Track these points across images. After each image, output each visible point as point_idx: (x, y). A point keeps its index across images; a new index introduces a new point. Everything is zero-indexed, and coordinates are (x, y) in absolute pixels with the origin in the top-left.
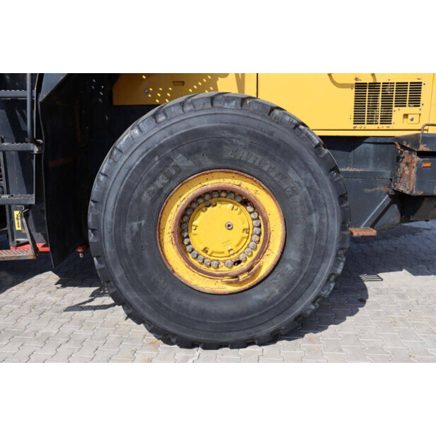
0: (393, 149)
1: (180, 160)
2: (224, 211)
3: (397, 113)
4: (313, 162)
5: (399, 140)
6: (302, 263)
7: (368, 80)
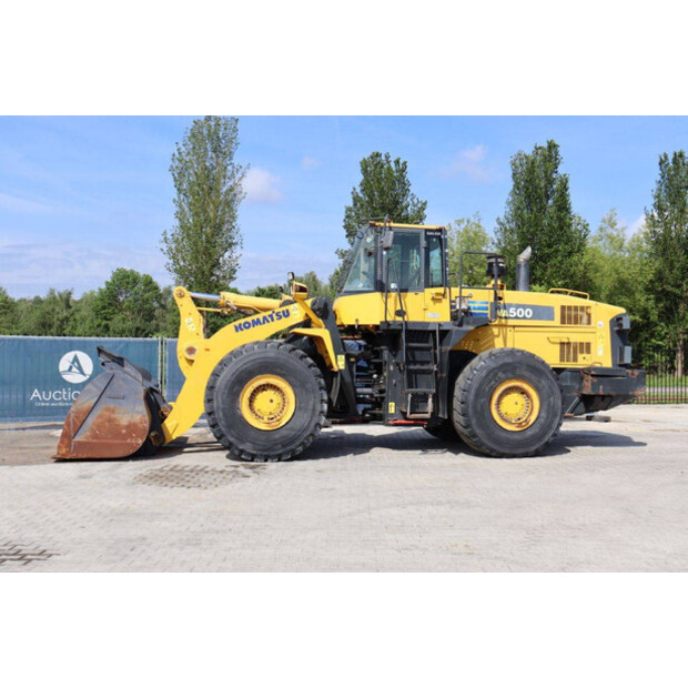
0: (579, 374)
1: (501, 375)
2: (515, 397)
3: (580, 357)
4: (551, 377)
5: (582, 369)
6: (547, 418)
7: (566, 341)
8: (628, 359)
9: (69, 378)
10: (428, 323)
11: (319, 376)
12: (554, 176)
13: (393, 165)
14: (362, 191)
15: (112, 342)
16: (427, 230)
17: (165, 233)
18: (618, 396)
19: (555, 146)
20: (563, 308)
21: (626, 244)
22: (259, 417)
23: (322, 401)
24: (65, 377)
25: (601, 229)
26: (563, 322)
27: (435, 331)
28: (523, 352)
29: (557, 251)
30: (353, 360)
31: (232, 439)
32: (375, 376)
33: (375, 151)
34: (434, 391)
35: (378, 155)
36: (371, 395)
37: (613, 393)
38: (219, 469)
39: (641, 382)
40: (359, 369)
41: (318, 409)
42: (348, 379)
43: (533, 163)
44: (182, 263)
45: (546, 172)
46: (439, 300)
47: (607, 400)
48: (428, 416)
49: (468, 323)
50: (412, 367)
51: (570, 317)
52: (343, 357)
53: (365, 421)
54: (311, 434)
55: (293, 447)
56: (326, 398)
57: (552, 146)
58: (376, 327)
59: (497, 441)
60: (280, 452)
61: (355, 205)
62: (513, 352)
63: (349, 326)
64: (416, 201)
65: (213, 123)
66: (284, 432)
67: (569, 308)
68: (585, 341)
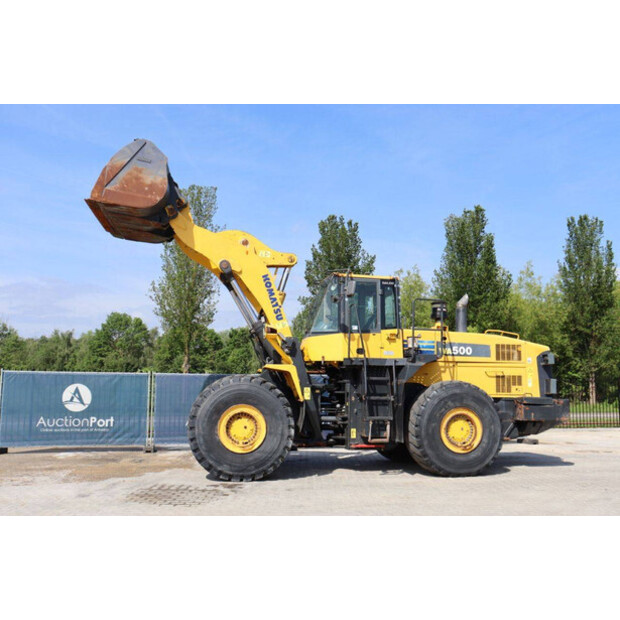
0: (513, 403)
1: (450, 403)
2: (461, 423)
3: (513, 388)
5: (516, 399)
6: (488, 443)
7: (501, 374)
8: (553, 390)
9: (71, 407)
10: (385, 360)
11: (287, 405)
12: (481, 234)
13: (346, 226)
14: (320, 247)
15: (108, 376)
16: (382, 280)
17: (153, 283)
18: (547, 422)
19: (481, 210)
20: (498, 346)
21: (543, 291)
22: (234, 442)
23: (290, 426)
24: (66, 406)
25: (521, 279)
26: (498, 358)
27: (391, 367)
28: (469, 385)
29: (486, 297)
30: (318, 391)
31: (211, 462)
32: (338, 406)
33: (332, 214)
34: (392, 418)
35: (333, 217)
36: (335, 422)
37: (543, 419)
38: (201, 488)
39: (566, 409)
40: (323, 399)
41: (286, 434)
42: (313, 408)
43: (463, 224)
44: (167, 308)
45: (474, 232)
46: (394, 340)
47: (538, 425)
48: (386, 440)
49: (420, 360)
50: (373, 398)
51: (504, 353)
52: (309, 389)
53: (330, 445)
54: (281, 456)
55: (265, 467)
56: (293, 423)
57: (479, 210)
58: (340, 363)
59: (446, 461)
60: (253, 472)
61: (315, 259)
62: (460, 385)
63: (317, 362)
64: (366, 255)
65: (195, 192)
66: (257, 455)
67: (503, 346)
68: (517, 374)
